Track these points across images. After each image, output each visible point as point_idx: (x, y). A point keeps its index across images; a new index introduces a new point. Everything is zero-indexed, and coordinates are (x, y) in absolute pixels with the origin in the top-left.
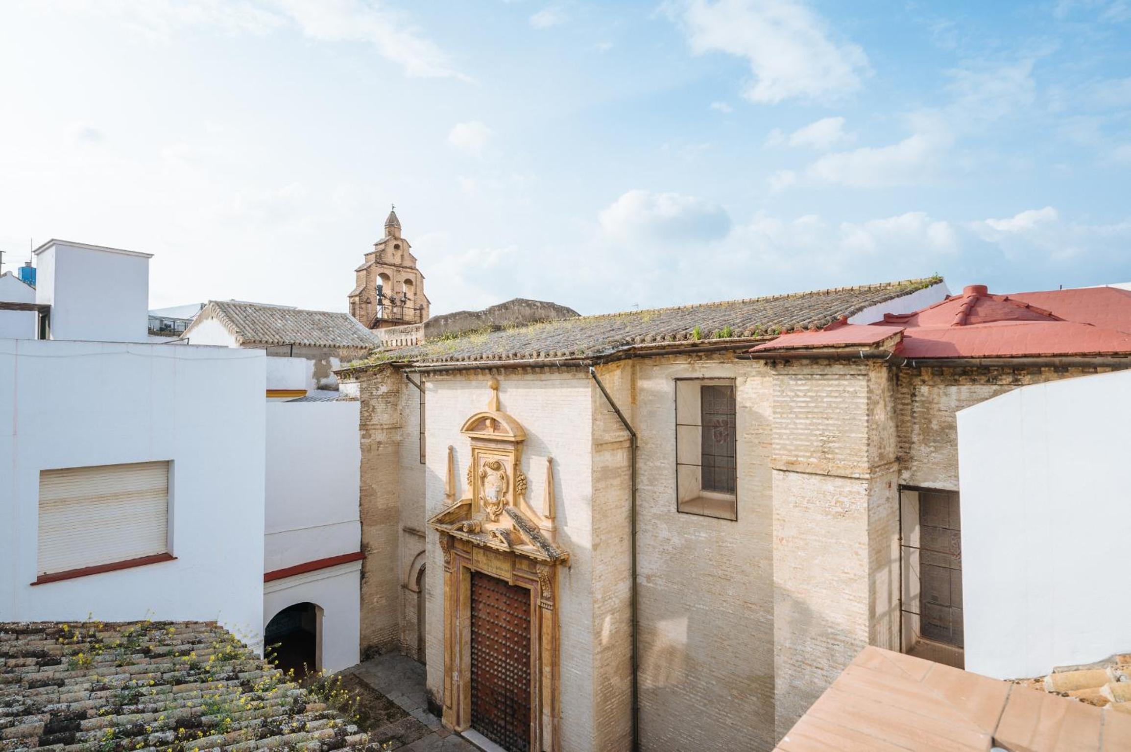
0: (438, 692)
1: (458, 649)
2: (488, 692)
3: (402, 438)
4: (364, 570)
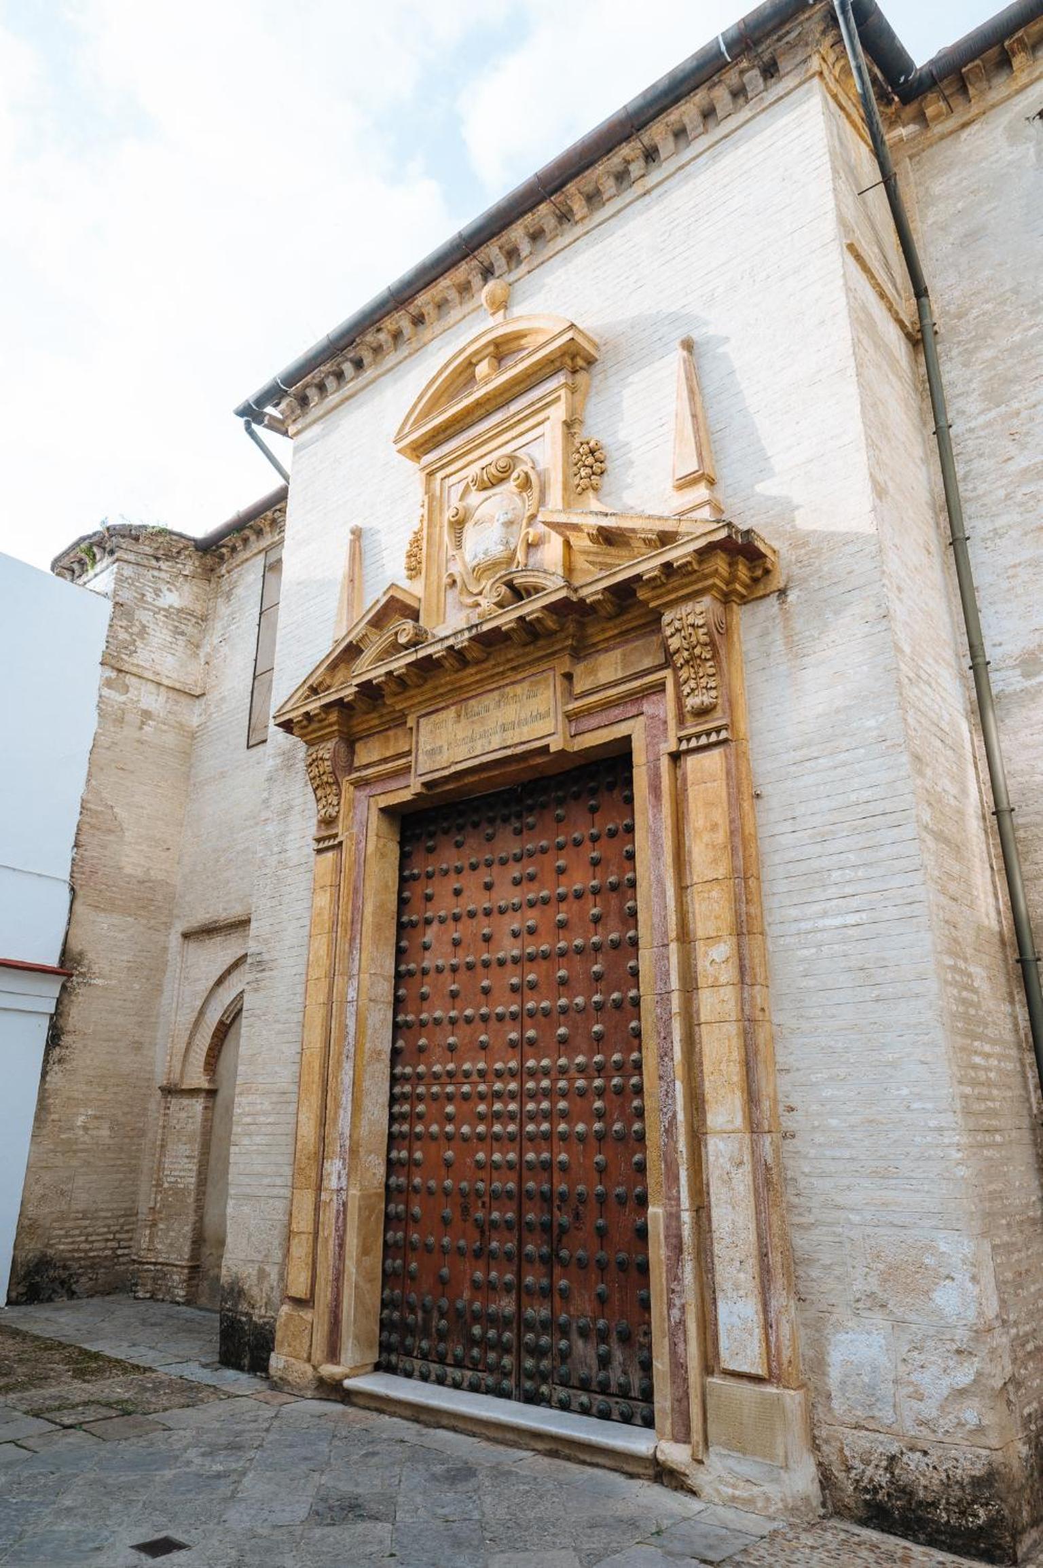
0: (262, 1275)
1: (347, 1076)
2: (447, 1212)
3: (203, 718)
4: (61, 1022)
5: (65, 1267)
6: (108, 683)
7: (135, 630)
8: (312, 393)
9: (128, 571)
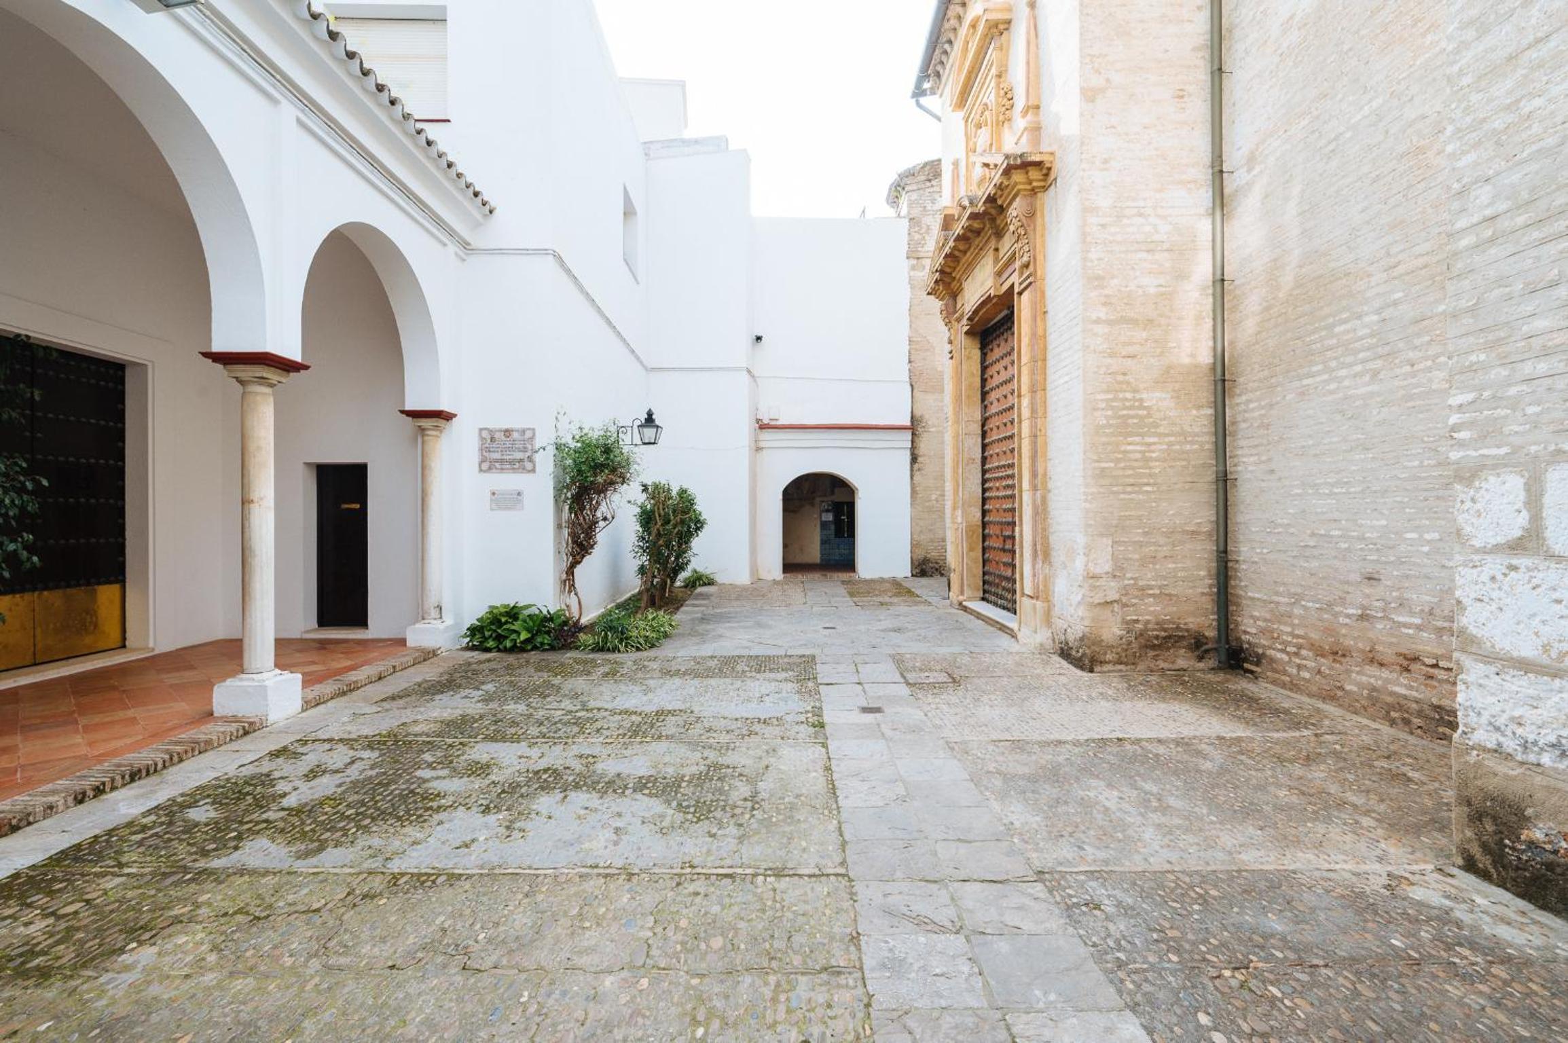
4: (916, 452)
5: (937, 563)
6: (913, 268)
7: (923, 231)
8: (939, 68)
9: (914, 196)
